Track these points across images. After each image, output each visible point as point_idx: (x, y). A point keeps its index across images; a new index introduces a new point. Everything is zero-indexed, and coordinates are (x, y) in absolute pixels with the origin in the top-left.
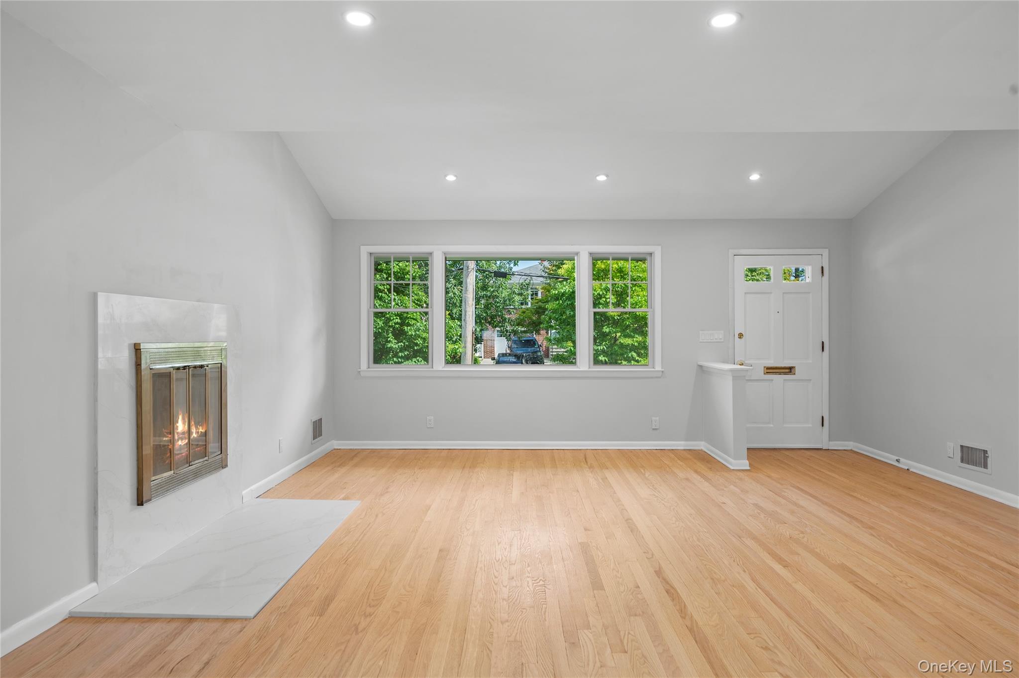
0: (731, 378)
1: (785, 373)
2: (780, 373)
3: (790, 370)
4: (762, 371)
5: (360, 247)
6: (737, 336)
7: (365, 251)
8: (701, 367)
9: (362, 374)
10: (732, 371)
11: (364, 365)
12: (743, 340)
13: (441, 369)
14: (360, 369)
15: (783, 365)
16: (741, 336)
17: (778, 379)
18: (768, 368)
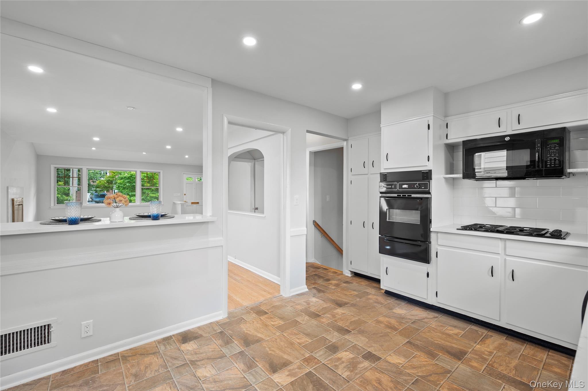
0: (180, 205)
1: (197, 204)
2: (195, 204)
3: (198, 203)
4: (191, 203)
5: (50, 165)
6: (184, 194)
7: (52, 167)
8: (174, 203)
9: (51, 208)
10: (181, 203)
11: (52, 205)
12: (185, 196)
13: (86, 205)
14: (51, 206)
15: (196, 202)
16: (185, 194)
17: (195, 205)
18: (192, 203)
